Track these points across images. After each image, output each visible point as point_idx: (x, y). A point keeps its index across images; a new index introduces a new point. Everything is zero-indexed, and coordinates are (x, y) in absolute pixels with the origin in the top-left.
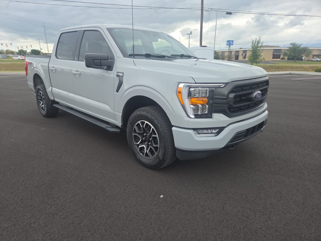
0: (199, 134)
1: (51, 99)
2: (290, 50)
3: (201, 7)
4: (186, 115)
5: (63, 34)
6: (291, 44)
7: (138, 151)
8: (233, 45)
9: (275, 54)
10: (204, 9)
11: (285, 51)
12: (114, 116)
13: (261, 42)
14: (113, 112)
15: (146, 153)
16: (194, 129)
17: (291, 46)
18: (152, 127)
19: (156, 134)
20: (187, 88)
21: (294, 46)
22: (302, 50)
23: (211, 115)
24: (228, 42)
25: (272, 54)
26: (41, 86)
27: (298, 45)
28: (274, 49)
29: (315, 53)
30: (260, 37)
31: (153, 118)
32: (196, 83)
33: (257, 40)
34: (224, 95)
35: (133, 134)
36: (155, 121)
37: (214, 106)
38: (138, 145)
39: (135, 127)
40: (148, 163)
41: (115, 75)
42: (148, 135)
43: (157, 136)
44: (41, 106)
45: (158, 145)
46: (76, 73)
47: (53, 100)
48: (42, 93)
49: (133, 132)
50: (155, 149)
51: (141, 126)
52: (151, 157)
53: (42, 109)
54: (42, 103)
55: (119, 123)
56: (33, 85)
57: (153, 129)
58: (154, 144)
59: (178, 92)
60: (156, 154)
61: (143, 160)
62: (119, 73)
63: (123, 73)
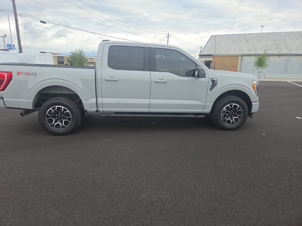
2: (72, 58)
3: (13, 11)
5: (113, 47)
6: (72, 53)
8: (14, 49)
9: (59, 60)
10: (17, 13)
11: (68, 59)
12: (204, 107)
14: (204, 104)
15: (233, 122)
20: (256, 83)
21: (74, 54)
24: (9, 46)
25: (57, 60)
28: (58, 56)
30: (82, 48)
33: (80, 50)
39: (224, 109)
40: (234, 127)
41: (210, 80)
42: (233, 111)
43: (241, 110)
44: (54, 124)
45: (242, 115)
46: (163, 81)
47: (95, 111)
48: (63, 107)
49: (222, 113)
50: (240, 117)
51: (230, 107)
52: (235, 123)
53: (56, 127)
54: (54, 120)
55: (208, 110)
56: (32, 101)
57: (239, 107)
58: (239, 115)
59: (253, 85)
60: (240, 120)
61: (230, 127)
62: (213, 78)
63: (217, 79)
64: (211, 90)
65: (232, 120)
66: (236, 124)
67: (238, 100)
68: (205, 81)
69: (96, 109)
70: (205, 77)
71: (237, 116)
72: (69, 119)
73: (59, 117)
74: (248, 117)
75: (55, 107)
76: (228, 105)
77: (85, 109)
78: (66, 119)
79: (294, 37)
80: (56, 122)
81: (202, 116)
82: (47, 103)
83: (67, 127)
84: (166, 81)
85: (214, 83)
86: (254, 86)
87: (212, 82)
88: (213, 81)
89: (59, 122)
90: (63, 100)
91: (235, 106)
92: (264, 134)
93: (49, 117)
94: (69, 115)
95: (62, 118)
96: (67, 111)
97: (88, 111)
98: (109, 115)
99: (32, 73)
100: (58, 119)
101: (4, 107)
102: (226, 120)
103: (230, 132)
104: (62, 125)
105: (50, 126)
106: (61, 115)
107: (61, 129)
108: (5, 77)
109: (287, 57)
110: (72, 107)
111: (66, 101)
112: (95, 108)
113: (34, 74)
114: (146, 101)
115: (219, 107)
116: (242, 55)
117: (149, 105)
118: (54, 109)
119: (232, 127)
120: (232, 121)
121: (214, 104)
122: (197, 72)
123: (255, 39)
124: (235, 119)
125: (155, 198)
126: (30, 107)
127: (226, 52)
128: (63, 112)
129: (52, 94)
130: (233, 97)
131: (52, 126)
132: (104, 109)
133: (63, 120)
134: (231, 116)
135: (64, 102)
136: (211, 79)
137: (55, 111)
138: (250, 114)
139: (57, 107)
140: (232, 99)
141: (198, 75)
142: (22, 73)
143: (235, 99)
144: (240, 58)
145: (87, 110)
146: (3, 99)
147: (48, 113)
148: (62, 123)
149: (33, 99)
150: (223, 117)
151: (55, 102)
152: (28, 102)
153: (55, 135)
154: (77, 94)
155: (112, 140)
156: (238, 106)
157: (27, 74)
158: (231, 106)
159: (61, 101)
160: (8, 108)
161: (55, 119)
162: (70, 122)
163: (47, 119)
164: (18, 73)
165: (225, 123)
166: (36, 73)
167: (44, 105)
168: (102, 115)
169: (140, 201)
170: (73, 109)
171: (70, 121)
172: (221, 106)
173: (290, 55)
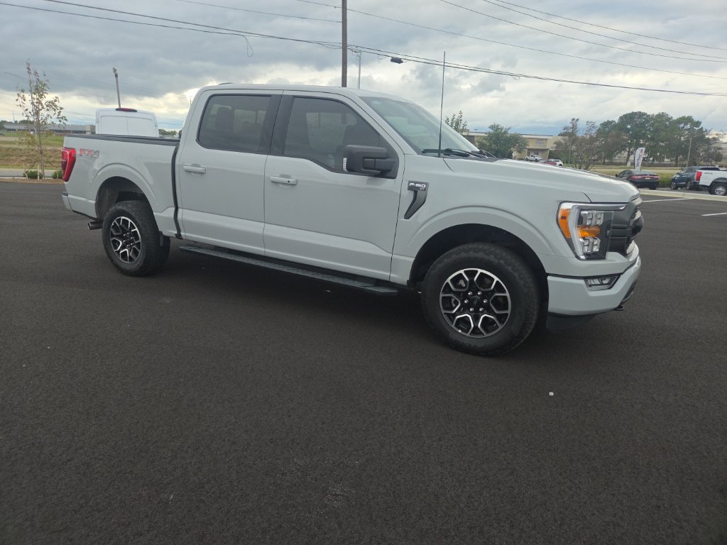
0: (590, 286)
1: (164, 233)
2: (491, 139)
3: (341, 42)
4: (573, 255)
5: (214, 98)
7: (453, 326)
10: (348, 46)
11: (482, 140)
12: (391, 264)
13: (463, 122)
14: (390, 255)
15: (476, 327)
16: (585, 278)
17: (491, 131)
18: (496, 279)
19: (504, 292)
20: (577, 211)
21: (496, 130)
22: (510, 139)
23: (605, 255)
26: (130, 206)
27: (503, 131)
29: (531, 146)
30: (461, 113)
31: (502, 262)
32: (591, 203)
33: (456, 117)
34: (626, 223)
35: (441, 295)
36: (506, 267)
37: (612, 239)
38: (455, 315)
39: (448, 280)
40: (480, 345)
41: (407, 188)
42: (481, 294)
43: (507, 294)
44: (119, 251)
46: (286, 180)
47: (176, 236)
48: (130, 221)
49: (444, 292)
50: (501, 318)
51: (467, 279)
52: (485, 335)
53: (122, 257)
54: (121, 243)
55: (401, 276)
56: (94, 202)
57: (497, 282)
58: (498, 310)
59: (560, 216)
60: (501, 327)
61: (466, 342)
62: (416, 183)
63: (427, 184)
64: (408, 216)
65: (476, 319)
66: (487, 338)
67: (492, 258)
69: (176, 232)
70: (394, 178)
71: (491, 312)
72: (139, 246)
73: (128, 240)
75: (120, 219)
77: (159, 230)
78: (135, 244)
80: (123, 247)
82: (110, 209)
83: (135, 260)
85: (417, 200)
86: (564, 218)
87: (412, 193)
88: (416, 193)
89: (127, 248)
93: (114, 236)
94: (137, 238)
95: (131, 241)
96: (135, 228)
99: (94, 151)
100: (127, 243)
104: (130, 256)
105: (115, 253)
106: (130, 235)
107: (128, 262)
108: (67, 157)
112: (174, 230)
114: (257, 227)
117: (263, 240)
119: (474, 343)
120: (472, 326)
121: (417, 259)
122: (345, 159)
124: (485, 319)
126: (95, 215)
128: (130, 229)
131: (118, 254)
132: (186, 234)
134: (476, 307)
137: (120, 226)
139: (123, 219)
140: (471, 252)
142: (85, 151)
143: (480, 255)
145: (162, 232)
146: (68, 195)
148: (130, 251)
149: (94, 199)
151: (119, 208)
152: (90, 205)
153: (120, 273)
154: (144, 195)
157: (89, 153)
158: (471, 274)
159: (127, 207)
160: (74, 211)
161: (122, 241)
162: (140, 252)
163: (111, 240)
164: (81, 150)
172: (438, 270)
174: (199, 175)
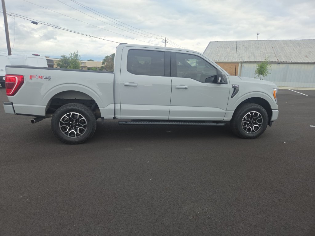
3: (2, 10)
4: (276, 103)
6: (62, 56)
9: (49, 64)
11: (58, 62)
12: (225, 114)
14: (225, 111)
15: (253, 130)
21: (64, 58)
27: (68, 58)
30: (77, 51)
33: (76, 53)
39: (245, 116)
40: (255, 135)
41: (231, 87)
42: (253, 119)
43: (262, 118)
44: (68, 132)
45: (262, 123)
46: (184, 87)
47: (113, 118)
48: (78, 114)
49: (243, 121)
50: (260, 125)
51: (251, 115)
52: (255, 132)
53: (70, 135)
54: (68, 128)
55: (229, 118)
56: (46, 107)
58: (259, 123)
59: (274, 93)
60: (260, 128)
61: (251, 135)
62: (235, 85)
63: (238, 85)
65: (252, 128)
66: (257, 132)
67: (259, 107)
68: (227, 88)
69: (114, 116)
70: (227, 84)
71: (257, 124)
72: (85, 127)
73: (74, 125)
74: (268, 126)
75: (70, 114)
76: (249, 113)
77: (102, 116)
78: (81, 126)
79: (292, 45)
80: (70, 130)
81: (223, 124)
82: (62, 109)
83: (82, 135)
84: (187, 87)
85: (236, 90)
87: (233, 89)
88: (235, 88)
89: (73, 129)
90: (79, 106)
91: (256, 114)
92: (285, 143)
93: (63, 124)
94: (85, 123)
95: (76, 125)
96: (83, 118)
97: (105, 118)
98: (128, 123)
99: (45, 76)
100: (72, 127)
101: (14, 113)
102: (246, 128)
103: (250, 140)
104: (77, 133)
105: (64, 134)
106: (76, 122)
107: (75, 137)
108: (15, 81)
109: (286, 64)
110: (88, 114)
111: (82, 108)
113: (48, 78)
114: (166, 108)
115: (240, 115)
116: (242, 62)
117: (169, 113)
118: (69, 115)
119: (253, 135)
121: (235, 111)
122: (220, 78)
123: (254, 47)
124: (255, 127)
125: (198, 211)
126: (43, 114)
127: (226, 59)
128: (79, 119)
129: (65, 99)
130: (254, 104)
131: (66, 134)
132: (121, 116)
133: (78, 128)
134: (251, 124)
135: (80, 109)
136: (233, 85)
137: (70, 118)
138: (270, 122)
139: (72, 114)
140: (253, 106)
141: (221, 81)
142: (34, 77)
143: (255, 107)
144: (240, 65)
145: (103, 117)
146: (12, 105)
147: (62, 120)
148: (76, 131)
149: (46, 105)
150: (244, 125)
151: (70, 108)
152: (40, 109)
153: (68, 144)
154: (94, 100)
155: (132, 149)
156: (259, 114)
157: (40, 77)
158: (252, 113)
159: (77, 107)
160: (18, 114)
161: (69, 126)
162: (86, 130)
163: (60, 127)
164: (31, 77)
165: (246, 131)
166: (50, 77)
167: (58, 112)
168: (120, 123)
169: (184, 214)
170: (89, 116)
171: (85, 128)
172: (242, 114)
173: (289, 63)
174: (134, 87)
